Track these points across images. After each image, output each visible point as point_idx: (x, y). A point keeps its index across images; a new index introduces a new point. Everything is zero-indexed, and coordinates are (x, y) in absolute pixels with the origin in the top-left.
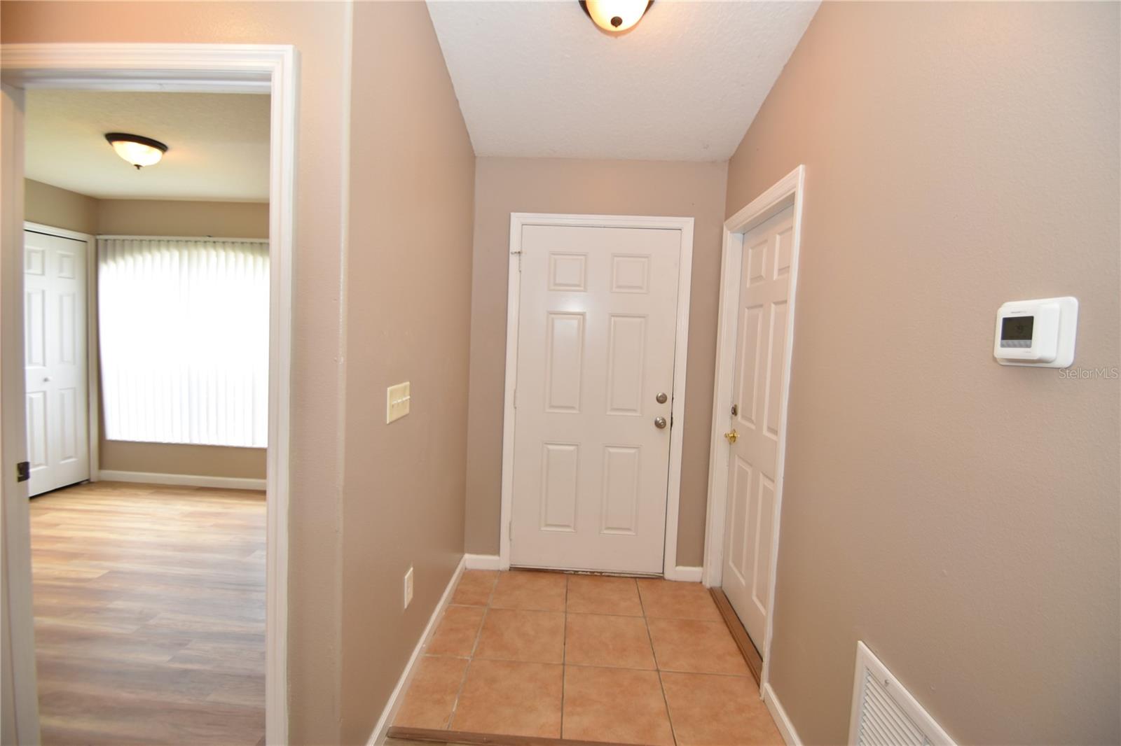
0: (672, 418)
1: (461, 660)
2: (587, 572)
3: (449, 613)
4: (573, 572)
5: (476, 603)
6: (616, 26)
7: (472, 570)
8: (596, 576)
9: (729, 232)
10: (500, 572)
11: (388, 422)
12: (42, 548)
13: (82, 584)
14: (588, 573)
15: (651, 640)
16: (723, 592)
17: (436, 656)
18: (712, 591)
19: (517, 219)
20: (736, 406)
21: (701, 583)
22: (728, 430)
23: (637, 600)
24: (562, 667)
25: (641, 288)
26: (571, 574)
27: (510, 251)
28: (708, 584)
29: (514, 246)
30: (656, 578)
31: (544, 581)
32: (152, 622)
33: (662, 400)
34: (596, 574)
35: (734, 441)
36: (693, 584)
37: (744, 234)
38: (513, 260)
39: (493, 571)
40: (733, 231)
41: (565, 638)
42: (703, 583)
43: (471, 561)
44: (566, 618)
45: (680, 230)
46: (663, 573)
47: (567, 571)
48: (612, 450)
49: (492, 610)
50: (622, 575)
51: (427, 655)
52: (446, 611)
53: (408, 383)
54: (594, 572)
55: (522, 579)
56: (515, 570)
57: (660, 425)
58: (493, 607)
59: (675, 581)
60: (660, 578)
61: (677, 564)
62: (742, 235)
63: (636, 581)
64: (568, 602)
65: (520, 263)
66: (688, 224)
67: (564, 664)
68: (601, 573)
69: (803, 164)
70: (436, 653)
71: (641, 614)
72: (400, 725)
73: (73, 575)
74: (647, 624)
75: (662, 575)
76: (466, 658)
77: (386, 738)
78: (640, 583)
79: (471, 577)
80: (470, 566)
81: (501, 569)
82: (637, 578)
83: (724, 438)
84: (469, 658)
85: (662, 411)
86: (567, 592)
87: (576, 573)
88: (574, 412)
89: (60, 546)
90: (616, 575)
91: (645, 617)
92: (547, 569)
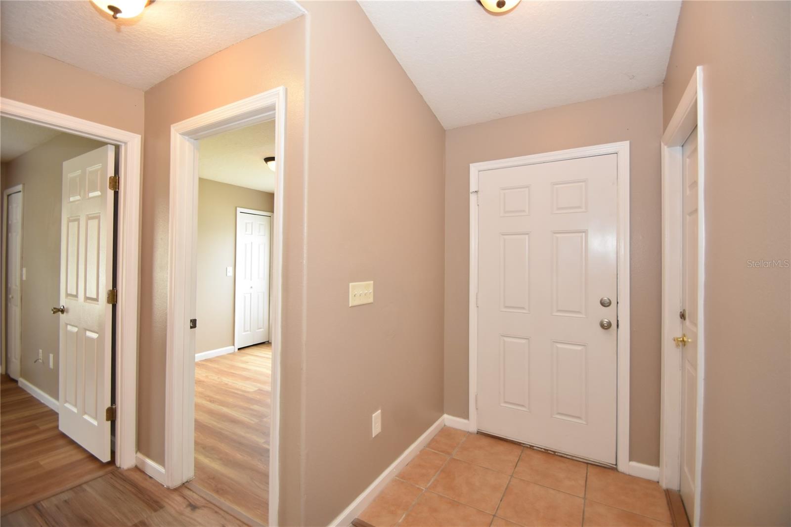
0: (618, 321)
1: (418, 488)
2: (542, 448)
3: (422, 454)
4: (529, 446)
5: (443, 452)
6: (501, 7)
7: (450, 427)
8: (549, 453)
9: (666, 147)
10: (469, 433)
11: (350, 306)
12: (237, 373)
13: (245, 394)
14: (543, 450)
15: (583, 519)
16: (680, 496)
17: (402, 480)
18: (668, 493)
19: (474, 168)
20: (684, 310)
21: (658, 482)
22: (679, 335)
23: (582, 483)
24: (492, 517)
25: (579, 207)
26: (527, 447)
27: (470, 191)
28: (664, 485)
29: (473, 188)
30: (609, 468)
31: (501, 448)
32: (265, 420)
33: (605, 304)
34: (549, 452)
35: (685, 345)
36: (649, 482)
37: (682, 146)
38: (473, 198)
39: (464, 431)
40: (670, 145)
41: (503, 496)
42: (660, 483)
43: (448, 420)
44: (510, 481)
45: (617, 153)
46: (616, 465)
47: (524, 444)
48: (559, 346)
49: (455, 460)
50: (574, 458)
51: (397, 478)
52: (421, 452)
53: (372, 282)
54: (548, 450)
55: (485, 442)
56: (481, 434)
57: (605, 326)
58: (454, 457)
59: (629, 475)
60: (613, 469)
61: (631, 459)
62: (681, 147)
63: (587, 467)
64: (516, 468)
65: (477, 199)
66: (623, 148)
67: (494, 516)
68: (555, 452)
69: (699, 64)
70: (403, 478)
71: (582, 495)
72: (362, 519)
73: (243, 388)
74: (584, 505)
75: (615, 466)
76: (422, 488)
77: (351, 525)
78: (590, 468)
79: (446, 432)
80: (448, 424)
81: (470, 431)
82: (589, 464)
83: (673, 342)
84: (424, 489)
85: (607, 315)
86: (518, 460)
87: (531, 447)
88: (524, 311)
89: (244, 373)
90: (568, 457)
91: (585, 498)
92: (507, 439)
